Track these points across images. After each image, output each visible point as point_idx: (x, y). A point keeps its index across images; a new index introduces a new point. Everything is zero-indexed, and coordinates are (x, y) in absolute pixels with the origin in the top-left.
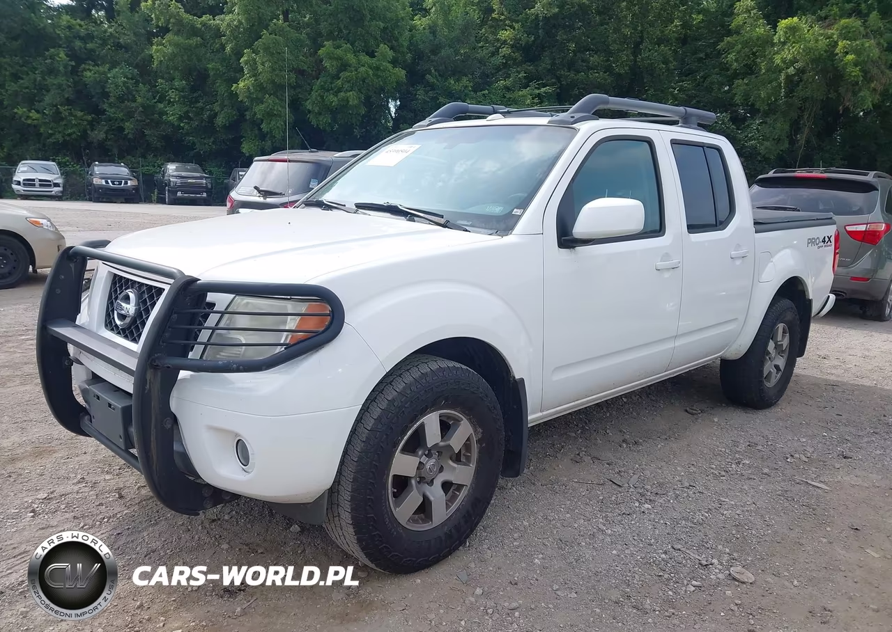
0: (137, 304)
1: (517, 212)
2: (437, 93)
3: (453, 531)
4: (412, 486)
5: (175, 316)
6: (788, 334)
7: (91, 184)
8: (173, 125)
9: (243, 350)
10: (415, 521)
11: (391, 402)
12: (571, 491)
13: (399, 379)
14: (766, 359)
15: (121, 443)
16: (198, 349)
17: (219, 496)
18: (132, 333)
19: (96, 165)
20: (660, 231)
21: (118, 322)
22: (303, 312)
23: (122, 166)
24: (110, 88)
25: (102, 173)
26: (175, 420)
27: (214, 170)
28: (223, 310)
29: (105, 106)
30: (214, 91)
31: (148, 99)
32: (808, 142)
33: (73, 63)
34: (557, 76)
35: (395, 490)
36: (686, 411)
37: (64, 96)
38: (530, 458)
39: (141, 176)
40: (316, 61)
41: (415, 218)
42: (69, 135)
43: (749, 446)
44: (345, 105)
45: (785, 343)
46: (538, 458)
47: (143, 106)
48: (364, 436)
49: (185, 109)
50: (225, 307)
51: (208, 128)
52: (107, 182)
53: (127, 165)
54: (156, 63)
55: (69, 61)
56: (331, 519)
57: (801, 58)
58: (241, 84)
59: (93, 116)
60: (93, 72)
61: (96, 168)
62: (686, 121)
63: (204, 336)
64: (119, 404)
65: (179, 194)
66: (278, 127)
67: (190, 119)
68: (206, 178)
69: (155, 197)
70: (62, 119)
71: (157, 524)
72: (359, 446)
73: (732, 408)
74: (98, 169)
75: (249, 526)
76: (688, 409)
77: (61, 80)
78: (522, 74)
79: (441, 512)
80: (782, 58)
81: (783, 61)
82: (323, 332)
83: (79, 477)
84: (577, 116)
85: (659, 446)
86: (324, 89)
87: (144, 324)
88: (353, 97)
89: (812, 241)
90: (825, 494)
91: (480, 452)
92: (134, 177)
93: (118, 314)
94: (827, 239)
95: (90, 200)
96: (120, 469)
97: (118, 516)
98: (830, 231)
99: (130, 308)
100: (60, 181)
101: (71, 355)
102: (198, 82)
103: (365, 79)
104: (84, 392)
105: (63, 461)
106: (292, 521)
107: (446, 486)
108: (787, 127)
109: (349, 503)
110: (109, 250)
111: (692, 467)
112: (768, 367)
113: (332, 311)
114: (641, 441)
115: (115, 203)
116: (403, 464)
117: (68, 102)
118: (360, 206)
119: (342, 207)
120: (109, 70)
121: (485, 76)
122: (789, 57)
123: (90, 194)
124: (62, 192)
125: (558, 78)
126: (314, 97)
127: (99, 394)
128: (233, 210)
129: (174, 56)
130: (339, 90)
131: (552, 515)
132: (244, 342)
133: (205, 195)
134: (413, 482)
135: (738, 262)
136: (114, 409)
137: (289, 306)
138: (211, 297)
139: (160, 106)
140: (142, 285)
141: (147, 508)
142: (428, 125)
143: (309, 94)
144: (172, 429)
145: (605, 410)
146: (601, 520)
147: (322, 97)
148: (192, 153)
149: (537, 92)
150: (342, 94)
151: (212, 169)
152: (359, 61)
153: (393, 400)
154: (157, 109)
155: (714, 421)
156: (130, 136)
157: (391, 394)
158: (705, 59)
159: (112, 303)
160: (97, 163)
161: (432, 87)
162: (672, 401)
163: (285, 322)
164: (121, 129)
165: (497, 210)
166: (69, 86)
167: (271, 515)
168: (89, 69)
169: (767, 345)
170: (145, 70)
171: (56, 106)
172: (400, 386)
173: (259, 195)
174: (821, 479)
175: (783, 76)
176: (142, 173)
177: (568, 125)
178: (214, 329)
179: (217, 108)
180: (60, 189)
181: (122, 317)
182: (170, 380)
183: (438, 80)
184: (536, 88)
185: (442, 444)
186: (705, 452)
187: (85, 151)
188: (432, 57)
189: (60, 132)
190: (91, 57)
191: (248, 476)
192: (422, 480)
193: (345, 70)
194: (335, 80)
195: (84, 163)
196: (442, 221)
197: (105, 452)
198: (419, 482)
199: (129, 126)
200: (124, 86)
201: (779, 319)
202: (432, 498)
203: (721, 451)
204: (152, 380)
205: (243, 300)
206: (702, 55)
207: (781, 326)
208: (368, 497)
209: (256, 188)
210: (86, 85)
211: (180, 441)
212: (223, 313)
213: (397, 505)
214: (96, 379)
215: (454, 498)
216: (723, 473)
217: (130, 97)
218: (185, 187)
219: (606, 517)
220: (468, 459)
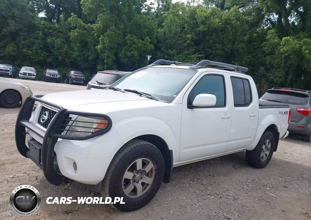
0: (48, 116)
1: (175, 96)
2: (164, 54)
3: (144, 199)
4: (131, 182)
5: (58, 121)
6: (270, 144)
7: (45, 76)
8: (75, 58)
9: (79, 133)
10: (131, 195)
11: (126, 154)
12: (188, 190)
13: (129, 147)
14: (262, 151)
15: (38, 160)
16: (65, 132)
17: (67, 180)
18: (45, 125)
19: (47, 70)
20: (224, 106)
21: (42, 121)
22: (99, 122)
23: (56, 71)
24: (55, 45)
25: (49, 72)
26: (55, 154)
27: (87, 74)
28: (74, 120)
29: (53, 51)
30: (89, 48)
31: (67, 49)
32: (292, 78)
33: (44, 36)
34: (205, 51)
35: (125, 184)
36: (233, 167)
37: (40, 47)
38: (176, 178)
39: (62, 74)
40: (124, 41)
41: (142, 95)
42: (40, 59)
43: (252, 180)
44: (133, 56)
45: (269, 146)
46: (178, 178)
47: (65, 51)
48: (115, 164)
49: (79, 53)
50: (75, 119)
51: (86, 60)
52: (50, 76)
53: (58, 70)
54: (71, 38)
55: (43, 35)
56: (103, 191)
57: (290, 50)
58: (99, 47)
59: (49, 53)
60: (50, 39)
61: (47, 71)
62: (238, 70)
63: (67, 128)
64: (38, 148)
65: (74, 81)
66: (110, 61)
67: (80, 57)
68: (84, 76)
69: (65, 82)
70: (38, 54)
71: (47, 189)
72: (113, 167)
73: (250, 167)
74: (48, 71)
75: (77, 192)
76: (234, 166)
77: (39, 41)
78: (193, 50)
79: (140, 193)
80: (283, 50)
81: (284, 51)
82: (105, 129)
83: (24, 171)
84: (198, 66)
85: (221, 178)
86: (126, 50)
87: (49, 122)
88: (136, 54)
89: (280, 113)
90: (275, 199)
91: (155, 174)
92: (59, 74)
93: (42, 119)
94: (286, 112)
95: (44, 81)
96: (38, 170)
97: (35, 185)
98: (288, 110)
99: (46, 117)
100: (35, 74)
101: (26, 131)
102: (84, 45)
103: (140, 47)
104: (29, 143)
105: (20, 166)
106: (92, 191)
107: (143, 184)
108: (284, 73)
109: (108, 186)
110: (42, 99)
111: (231, 186)
112: (262, 154)
113: (108, 123)
114: (215, 175)
115: (52, 82)
116: (128, 175)
117: (41, 48)
118: (126, 90)
119: (120, 90)
120: (56, 39)
121: (180, 49)
122: (286, 50)
123: (44, 79)
124: (35, 78)
125: (206, 52)
126: (122, 52)
127: (33, 144)
128: (89, 88)
129: (77, 36)
130: (131, 51)
131: (179, 197)
132: (79, 131)
133: (83, 82)
134: (131, 181)
135: (252, 118)
136: (37, 149)
137: (95, 120)
138: (71, 116)
139: (71, 52)
140: (50, 110)
141: (45, 183)
142: (151, 66)
143: (121, 51)
144: (54, 157)
145: (205, 164)
146: (196, 200)
147: (125, 53)
148: (80, 68)
149: (198, 56)
150: (132, 52)
151: (86, 74)
152: (139, 42)
153: (126, 153)
154: (70, 53)
155: (242, 171)
156: (60, 61)
157: (126, 151)
158: (257, 48)
159: (41, 115)
160: (48, 69)
161: (163, 52)
162: (229, 163)
163: (93, 125)
164: (58, 58)
165: (169, 95)
166: (42, 43)
167: (85, 189)
168: (49, 38)
169: (262, 146)
170: (67, 40)
171: (37, 49)
172: (129, 149)
173: (98, 84)
174: (275, 193)
175: (283, 56)
176: (63, 73)
177: (195, 70)
178: (70, 126)
179: (90, 54)
180: (35, 77)
181: (43, 120)
182: (55, 141)
183: (165, 50)
184: (198, 54)
185: (142, 169)
186: (236, 181)
187: (44, 65)
188: (164, 42)
189: (37, 58)
190: (50, 34)
191: (76, 174)
192: (134, 181)
193: (134, 44)
194: (130, 47)
195: (44, 68)
196: (150, 97)
197: (34, 164)
198: (133, 182)
199: (60, 57)
200: (60, 45)
201: (267, 138)
202: (137, 188)
203: (242, 181)
204: (49, 140)
205: (81, 117)
206: (256, 47)
207: (268, 141)
208: (115, 185)
209: (97, 81)
210: (47, 43)
211: (56, 161)
212: (74, 121)
213: (125, 188)
214: (33, 139)
215: (145, 188)
216: (241, 189)
217: (61, 48)
218: (76, 79)
219: (198, 199)
220: (151, 175)
